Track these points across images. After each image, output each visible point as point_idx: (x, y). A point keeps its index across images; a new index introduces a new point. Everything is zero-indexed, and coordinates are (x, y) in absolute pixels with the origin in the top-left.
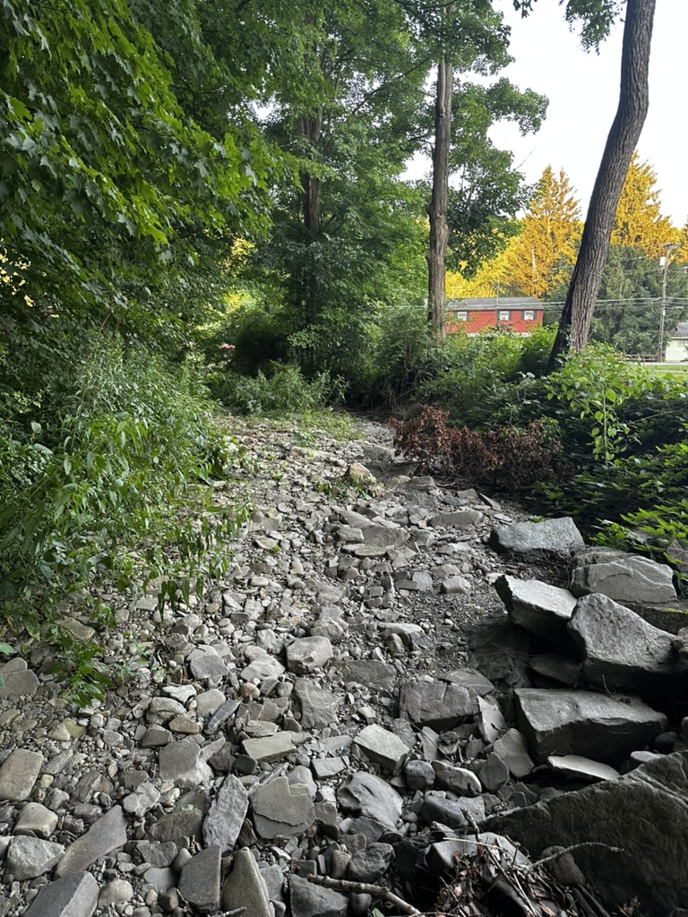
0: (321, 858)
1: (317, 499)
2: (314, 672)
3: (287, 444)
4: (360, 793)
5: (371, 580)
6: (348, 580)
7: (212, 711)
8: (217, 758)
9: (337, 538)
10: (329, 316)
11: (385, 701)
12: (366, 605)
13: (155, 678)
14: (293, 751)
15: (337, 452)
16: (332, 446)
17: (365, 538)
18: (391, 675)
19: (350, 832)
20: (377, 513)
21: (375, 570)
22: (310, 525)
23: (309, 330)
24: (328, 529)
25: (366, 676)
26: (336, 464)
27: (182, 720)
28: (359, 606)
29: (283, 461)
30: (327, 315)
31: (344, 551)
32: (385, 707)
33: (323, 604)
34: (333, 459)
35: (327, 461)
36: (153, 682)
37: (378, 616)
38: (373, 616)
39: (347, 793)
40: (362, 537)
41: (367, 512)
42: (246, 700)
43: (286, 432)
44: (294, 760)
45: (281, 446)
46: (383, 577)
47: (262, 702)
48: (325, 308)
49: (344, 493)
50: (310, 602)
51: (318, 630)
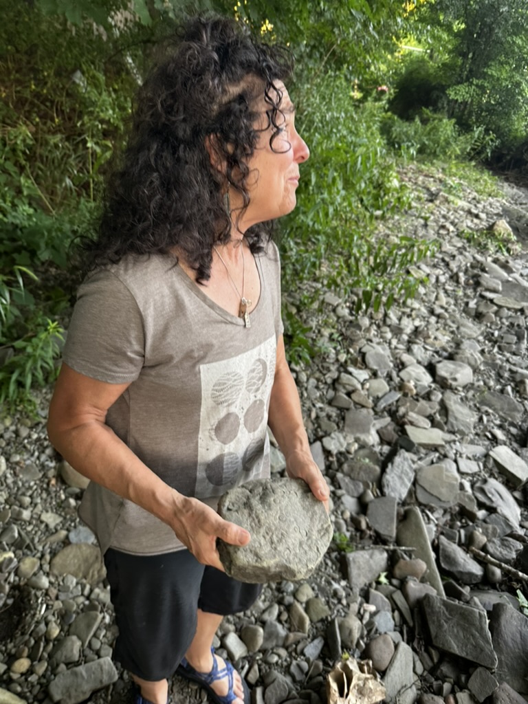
0: (462, 532)
1: (460, 245)
2: (456, 389)
3: (433, 189)
4: (493, 495)
5: (505, 329)
6: (485, 323)
7: (380, 395)
8: (385, 431)
9: (478, 284)
10: (493, 72)
11: (514, 431)
12: (500, 348)
13: (340, 357)
14: (442, 446)
15: (478, 205)
16: (474, 199)
17: (503, 290)
18: (519, 411)
19: (484, 521)
20: (514, 270)
21: (510, 320)
22: (454, 265)
23: (471, 84)
24: (470, 273)
25: (498, 406)
26: (477, 216)
27: (360, 395)
28: (493, 346)
29: (430, 204)
30: (492, 71)
31: (482, 297)
32: (512, 435)
33: (463, 337)
34: (474, 211)
35: (469, 212)
36: (337, 360)
37: (510, 360)
38: (505, 359)
39: (482, 491)
40: (500, 288)
41: (505, 266)
42: (405, 395)
43: (432, 177)
44: (443, 452)
45: (428, 190)
46: (516, 328)
47: (417, 400)
48: (493, 63)
49: (486, 245)
50: (452, 332)
51: (461, 358)
